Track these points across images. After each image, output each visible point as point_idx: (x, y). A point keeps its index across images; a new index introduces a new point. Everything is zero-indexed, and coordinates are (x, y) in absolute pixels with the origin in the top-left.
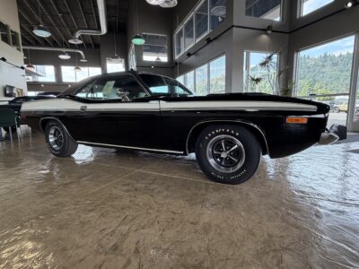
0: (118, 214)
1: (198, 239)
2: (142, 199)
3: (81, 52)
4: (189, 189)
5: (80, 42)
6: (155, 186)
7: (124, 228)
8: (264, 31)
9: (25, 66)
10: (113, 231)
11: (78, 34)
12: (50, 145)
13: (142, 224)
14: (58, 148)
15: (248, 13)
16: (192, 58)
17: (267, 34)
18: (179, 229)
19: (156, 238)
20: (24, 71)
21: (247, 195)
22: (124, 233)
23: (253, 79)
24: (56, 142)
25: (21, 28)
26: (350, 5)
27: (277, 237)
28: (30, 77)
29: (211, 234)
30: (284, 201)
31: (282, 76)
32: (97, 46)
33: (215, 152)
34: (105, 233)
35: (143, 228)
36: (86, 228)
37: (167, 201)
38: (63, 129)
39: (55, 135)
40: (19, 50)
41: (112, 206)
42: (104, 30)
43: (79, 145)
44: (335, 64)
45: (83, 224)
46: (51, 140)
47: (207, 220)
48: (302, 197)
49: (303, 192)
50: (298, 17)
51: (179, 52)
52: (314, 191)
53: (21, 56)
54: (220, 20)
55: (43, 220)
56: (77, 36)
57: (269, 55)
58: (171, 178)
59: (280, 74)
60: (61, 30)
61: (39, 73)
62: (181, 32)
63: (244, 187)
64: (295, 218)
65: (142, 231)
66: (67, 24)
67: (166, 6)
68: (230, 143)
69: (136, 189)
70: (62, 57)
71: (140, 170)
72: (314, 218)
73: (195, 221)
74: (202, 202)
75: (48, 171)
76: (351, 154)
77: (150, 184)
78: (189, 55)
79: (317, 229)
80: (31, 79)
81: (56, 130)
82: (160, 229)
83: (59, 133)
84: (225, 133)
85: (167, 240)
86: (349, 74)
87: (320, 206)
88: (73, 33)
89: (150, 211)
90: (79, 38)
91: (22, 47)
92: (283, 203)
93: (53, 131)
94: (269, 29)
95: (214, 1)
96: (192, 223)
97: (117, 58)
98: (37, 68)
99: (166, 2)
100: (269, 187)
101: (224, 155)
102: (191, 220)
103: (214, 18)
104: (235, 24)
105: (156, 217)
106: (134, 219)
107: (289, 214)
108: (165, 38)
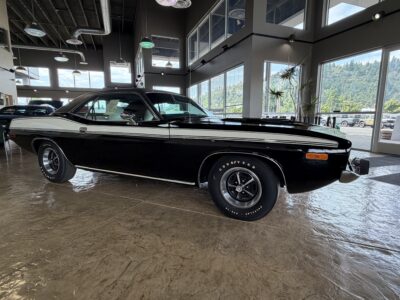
0: (121, 260)
1: (208, 292)
2: (148, 240)
3: (81, 54)
4: (200, 227)
5: (79, 43)
6: (163, 222)
7: (127, 278)
8: (287, 40)
9: (15, 68)
10: (115, 282)
11: (77, 34)
12: (44, 169)
13: (148, 273)
14: (53, 173)
15: (270, 19)
16: (207, 65)
17: (289, 44)
18: (188, 278)
19: (163, 292)
20: (13, 74)
21: (263, 234)
22: (128, 284)
23: (273, 93)
24: (51, 166)
25: (11, 24)
26: (377, 16)
27: (293, 288)
28: (21, 80)
29: (223, 285)
30: (302, 242)
31: (304, 90)
32: (100, 47)
33: (230, 185)
34: (106, 284)
35: (149, 278)
36: (84, 278)
37: (175, 242)
38: (59, 152)
39: (49, 157)
40: (7, 49)
41: (114, 249)
42: (108, 30)
43: (78, 170)
44: (362, 74)
45: (81, 272)
46: (45, 164)
47: (218, 268)
48: (321, 238)
49: (322, 231)
50: (323, 25)
51: (193, 56)
52: (333, 230)
53: (10, 56)
54: (239, 23)
55: (36, 267)
56: (77, 36)
57: (291, 67)
58: (181, 212)
59: (302, 87)
60: (57, 27)
61: (31, 75)
62: (195, 35)
63: (261, 224)
64: (314, 265)
65: (148, 282)
66: (64, 21)
67: (179, 6)
68: (245, 176)
69: (142, 226)
70: (58, 59)
71: (147, 202)
72: (332, 263)
73: (206, 269)
74: (214, 243)
75: (41, 202)
76: (375, 182)
77: (156, 220)
78: (203, 62)
79: (334, 278)
80: (21, 82)
81: (51, 152)
82: (167, 280)
83: (55, 155)
84: (241, 165)
85: (174, 293)
86: (376, 84)
87: (339, 249)
88: (72, 31)
89: (157, 255)
90: (79, 38)
91: (11, 46)
92: (300, 244)
93: (47, 154)
94: (292, 37)
95: (233, 1)
96: (203, 271)
97: (122, 62)
98: (29, 70)
99: (179, 2)
100: (287, 224)
101: (239, 189)
102: (201, 267)
103: (232, 21)
104: (254, 32)
105: (164, 263)
106: (139, 265)
107: (306, 259)
108: (177, 41)
